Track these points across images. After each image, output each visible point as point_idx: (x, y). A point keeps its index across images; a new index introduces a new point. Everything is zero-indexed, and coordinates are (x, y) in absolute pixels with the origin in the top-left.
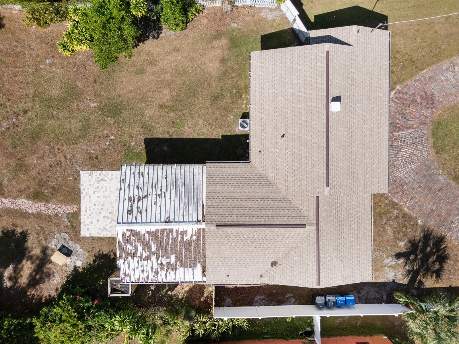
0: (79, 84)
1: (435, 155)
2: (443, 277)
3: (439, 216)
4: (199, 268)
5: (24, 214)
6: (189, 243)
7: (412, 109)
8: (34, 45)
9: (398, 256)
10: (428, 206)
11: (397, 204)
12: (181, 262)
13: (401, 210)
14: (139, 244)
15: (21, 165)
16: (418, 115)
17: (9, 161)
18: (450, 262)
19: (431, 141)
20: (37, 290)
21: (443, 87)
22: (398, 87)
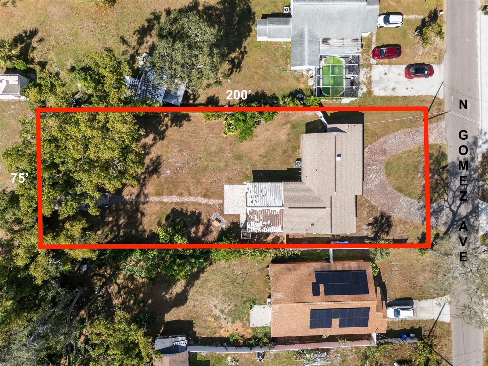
0: (224, 146)
1: (386, 178)
2: (390, 234)
3: (388, 206)
4: (280, 226)
5: (200, 204)
6: (276, 216)
7: (376, 156)
8: (204, 128)
9: (369, 225)
10: (383, 201)
11: (368, 200)
12: (273, 224)
13: (371, 203)
14: (255, 216)
15: (198, 182)
16: (378, 159)
17: (194, 180)
18: (393, 227)
19: (385, 171)
20: (206, 238)
21: (390, 146)
22: (369, 146)
